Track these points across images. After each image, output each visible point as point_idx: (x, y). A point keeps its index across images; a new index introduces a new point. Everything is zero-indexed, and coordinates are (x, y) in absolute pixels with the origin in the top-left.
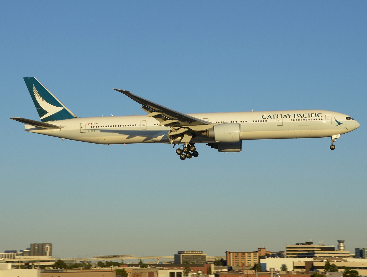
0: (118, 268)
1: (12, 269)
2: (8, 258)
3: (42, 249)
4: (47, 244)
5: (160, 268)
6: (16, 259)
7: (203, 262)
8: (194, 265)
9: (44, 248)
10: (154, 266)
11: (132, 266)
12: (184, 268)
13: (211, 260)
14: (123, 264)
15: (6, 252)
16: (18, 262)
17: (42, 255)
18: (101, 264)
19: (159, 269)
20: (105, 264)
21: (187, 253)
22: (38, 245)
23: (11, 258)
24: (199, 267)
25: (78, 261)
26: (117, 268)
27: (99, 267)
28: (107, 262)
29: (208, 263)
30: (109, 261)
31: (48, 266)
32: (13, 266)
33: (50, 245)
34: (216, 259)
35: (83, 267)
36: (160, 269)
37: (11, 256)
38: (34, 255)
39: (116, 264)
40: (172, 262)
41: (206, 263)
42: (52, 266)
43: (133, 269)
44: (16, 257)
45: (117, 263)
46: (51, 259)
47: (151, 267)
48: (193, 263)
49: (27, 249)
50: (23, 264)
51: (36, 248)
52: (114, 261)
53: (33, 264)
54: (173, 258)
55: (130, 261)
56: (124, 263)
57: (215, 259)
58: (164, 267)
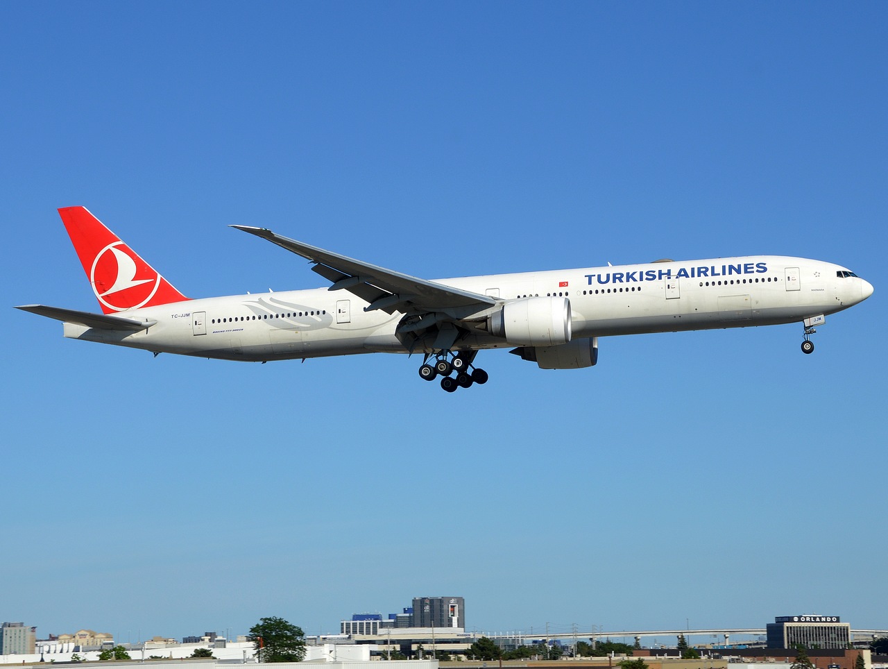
0: (626, 658)
1: (371, 660)
2: (361, 632)
3: (441, 611)
4: (454, 598)
5: (733, 659)
6: (380, 635)
7: (841, 644)
8: (817, 652)
9: (445, 607)
10: (717, 654)
11: (661, 652)
12: (794, 658)
13: (863, 639)
14: (640, 649)
15: (356, 617)
16: (385, 642)
17: (442, 626)
18: (583, 649)
19: (730, 662)
20: (594, 648)
21: (799, 621)
22: (432, 601)
23: (368, 633)
24: (833, 658)
25: (528, 642)
26: (624, 657)
27: (579, 656)
28: (598, 642)
29: (855, 646)
30: (605, 642)
31: (455, 653)
32: (372, 654)
33: (460, 601)
34: (875, 636)
35: (541, 657)
36: (733, 661)
37: (368, 628)
38: (422, 626)
39: (621, 649)
40: (762, 644)
41: (850, 646)
42: (465, 652)
43: (663, 662)
44: (380, 631)
45: (624, 645)
46: (461, 635)
47: (709, 657)
48: (816, 646)
49: (405, 612)
50: (398, 647)
51: (427, 608)
52: (615, 642)
53: (420, 648)
54: (766, 633)
55: (655, 641)
56: (642, 645)
57: (873, 636)
58: (742, 656)
